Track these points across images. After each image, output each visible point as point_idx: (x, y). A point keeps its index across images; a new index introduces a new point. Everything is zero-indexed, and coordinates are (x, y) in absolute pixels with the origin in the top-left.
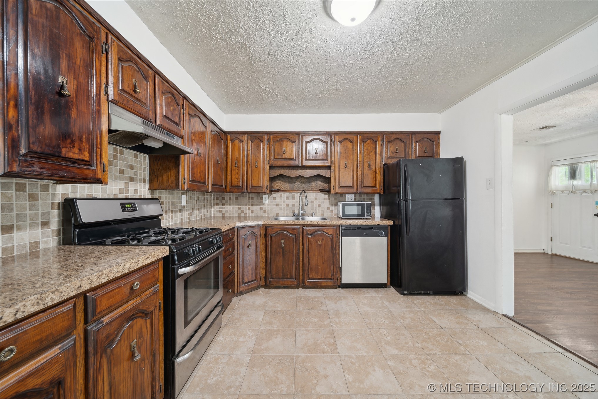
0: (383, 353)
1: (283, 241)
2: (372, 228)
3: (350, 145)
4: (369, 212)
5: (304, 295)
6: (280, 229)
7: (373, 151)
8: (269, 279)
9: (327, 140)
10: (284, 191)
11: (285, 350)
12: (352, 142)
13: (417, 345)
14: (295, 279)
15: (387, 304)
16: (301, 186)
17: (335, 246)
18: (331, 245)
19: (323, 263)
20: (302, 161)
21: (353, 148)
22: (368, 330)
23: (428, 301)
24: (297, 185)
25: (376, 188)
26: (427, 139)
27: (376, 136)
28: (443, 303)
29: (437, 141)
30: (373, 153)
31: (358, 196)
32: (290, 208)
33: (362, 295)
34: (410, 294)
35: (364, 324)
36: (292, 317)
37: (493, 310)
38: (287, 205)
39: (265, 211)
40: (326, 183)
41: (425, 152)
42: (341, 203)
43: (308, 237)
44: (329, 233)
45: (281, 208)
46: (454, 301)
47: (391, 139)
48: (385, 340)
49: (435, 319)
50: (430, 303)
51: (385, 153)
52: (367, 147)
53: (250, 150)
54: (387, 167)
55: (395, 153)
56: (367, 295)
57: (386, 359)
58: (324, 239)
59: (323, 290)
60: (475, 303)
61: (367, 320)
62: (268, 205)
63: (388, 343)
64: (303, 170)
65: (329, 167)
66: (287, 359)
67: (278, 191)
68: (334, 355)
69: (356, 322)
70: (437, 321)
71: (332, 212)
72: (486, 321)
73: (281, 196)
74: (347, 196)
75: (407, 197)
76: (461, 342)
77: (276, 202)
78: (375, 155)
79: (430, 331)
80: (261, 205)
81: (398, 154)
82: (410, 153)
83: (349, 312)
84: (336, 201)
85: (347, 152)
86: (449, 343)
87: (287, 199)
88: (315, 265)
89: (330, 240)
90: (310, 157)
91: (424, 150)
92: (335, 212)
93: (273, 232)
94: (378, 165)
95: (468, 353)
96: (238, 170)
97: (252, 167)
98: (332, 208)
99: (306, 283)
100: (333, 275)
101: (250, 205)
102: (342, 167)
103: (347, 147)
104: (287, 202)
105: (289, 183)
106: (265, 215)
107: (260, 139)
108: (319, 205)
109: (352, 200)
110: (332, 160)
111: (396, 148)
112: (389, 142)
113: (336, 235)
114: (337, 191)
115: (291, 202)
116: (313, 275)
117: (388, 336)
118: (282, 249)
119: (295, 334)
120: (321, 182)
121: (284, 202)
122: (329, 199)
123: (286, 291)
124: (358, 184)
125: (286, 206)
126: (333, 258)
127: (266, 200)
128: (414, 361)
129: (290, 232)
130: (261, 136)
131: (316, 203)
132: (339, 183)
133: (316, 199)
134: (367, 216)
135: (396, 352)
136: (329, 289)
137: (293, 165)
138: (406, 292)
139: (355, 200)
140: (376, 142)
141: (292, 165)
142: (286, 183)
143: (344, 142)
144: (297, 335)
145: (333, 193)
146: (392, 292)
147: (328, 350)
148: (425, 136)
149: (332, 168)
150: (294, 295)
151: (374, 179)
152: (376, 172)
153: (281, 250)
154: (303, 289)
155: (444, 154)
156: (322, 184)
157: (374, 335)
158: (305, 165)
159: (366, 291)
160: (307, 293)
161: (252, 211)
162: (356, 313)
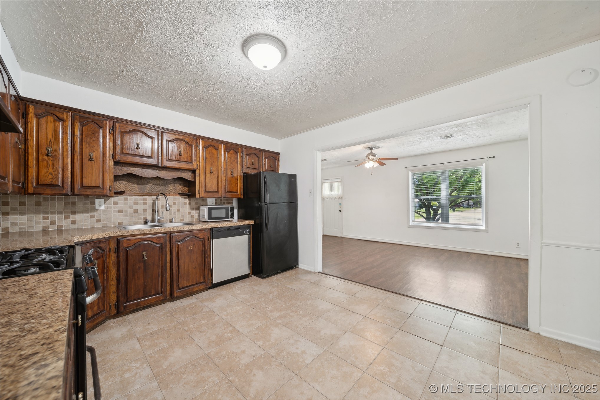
0: (272, 318)
1: (144, 253)
2: (239, 228)
3: (215, 152)
4: (232, 215)
5: (177, 306)
6: (140, 240)
7: (235, 161)
8: (123, 304)
9: (193, 142)
10: (130, 194)
11: (193, 355)
12: (217, 150)
13: (288, 305)
14: (162, 294)
15: (256, 288)
16: (155, 189)
17: (206, 249)
18: (203, 249)
19: (195, 268)
20: (162, 161)
21: (218, 155)
22: (253, 309)
23: (280, 277)
24: (149, 187)
25: (238, 193)
26: (272, 157)
27: (238, 148)
28: (288, 275)
29: (278, 160)
30: (235, 163)
31: (218, 200)
32: (141, 214)
33: (234, 288)
34: (268, 276)
35: (248, 307)
36: (178, 329)
37: (313, 271)
38: (136, 211)
39: (98, 221)
40: (186, 187)
41: (271, 167)
42: (206, 207)
43: (177, 243)
44: (201, 237)
45: (126, 216)
46: (294, 273)
47: (249, 153)
48: (268, 310)
49: (289, 286)
50: (282, 278)
51: (245, 164)
52: (230, 156)
53: (77, 136)
54: (246, 176)
55: (251, 165)
56: (237, 287)
57: (275, 321)
58: (196, 244)
59: (194, 296)
60: (304, 270)
61: (248, 304)
62: (104, 211)
63: (271, 311)
64: (162, 170)
65: (194, 172)
66: (200, 360)
67: (122, 193)
68: (240, 337)
69: (241, 308)
70: (291, 287)
71: (193, 216)
72: (313, 278)
73: (126, 199)
74: (209, 200)
75: (266, 201)
76: (307, 293)
77: (118, 207)
78: (237, 165)
79: (291, 294)
80: (91, 212)
81: (254, 166)
82: (262, 166)
83: (231, 304)
84: (197, 205)
85: (212, 159)
86: (302, 296)
87: (136, 203)
88: (185, 272)
89: (202, 244)
90: (173, 158)
91: (270, 165)
92: (196, 216)
93: (130, 244)
94: (238, 173)
95: (313, 297)
96: (53, 161)
97: (82, 159)
98: (194, 212)
99: (176, 294)
100: (204, 278)
101: (68, 213)
102: (208, 172)
103: (213, 153)
104: (135, 207)
105: (138, 184)
106: (100, 225)
107: (98, 124)
108: (178, 210)
109: (213, 204)
110: (198, 164)
111: (252, 160)
112: (247, 155)
113: (208, 238)
114: (203, 196)
115: (140, 208)
116: (183, 283)
117: (269, 307)
118: (143, 263)
119: (193, 340)
120: (181, 185)
121: (130, 207)
122: (190, 203)
123: (149, 310)
124: (223, 189)
125: (134, 212)
126: (204, 261)
127: (100, 206)
128: (291, 314)
129: (155, 241)
130: (100, 121)
131: (175, 207)
132: (205, 187)
133: (174, 203)
134: (231, 218)
135: (279, 314)
136: (199, 293)
137: (151, 164)
138: (265, 276)
139: (216, 204)
140: (237, 153)
141: (148, 164)
142: (134, 184)
143: (210, 148)
144: (196, 340)
145: (199, 197)
146: (255, 278)
147: (232, 336)
148: (271, 154)
149: (198, 172)
150: (164, 311)
151: (236, 185)
152: (237, 179)
153: (142, 265)
154: (170, 302)
155: (282, 170)
156: (182, 187)
157: (259, 311)
158: (166, 166)
159: (235, 284)
160: (179, 304)
161: (74, 222)
162: (237, 302)
